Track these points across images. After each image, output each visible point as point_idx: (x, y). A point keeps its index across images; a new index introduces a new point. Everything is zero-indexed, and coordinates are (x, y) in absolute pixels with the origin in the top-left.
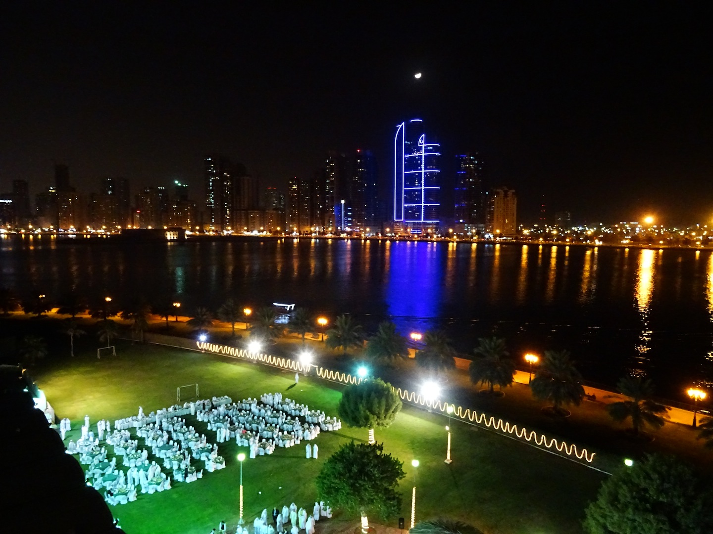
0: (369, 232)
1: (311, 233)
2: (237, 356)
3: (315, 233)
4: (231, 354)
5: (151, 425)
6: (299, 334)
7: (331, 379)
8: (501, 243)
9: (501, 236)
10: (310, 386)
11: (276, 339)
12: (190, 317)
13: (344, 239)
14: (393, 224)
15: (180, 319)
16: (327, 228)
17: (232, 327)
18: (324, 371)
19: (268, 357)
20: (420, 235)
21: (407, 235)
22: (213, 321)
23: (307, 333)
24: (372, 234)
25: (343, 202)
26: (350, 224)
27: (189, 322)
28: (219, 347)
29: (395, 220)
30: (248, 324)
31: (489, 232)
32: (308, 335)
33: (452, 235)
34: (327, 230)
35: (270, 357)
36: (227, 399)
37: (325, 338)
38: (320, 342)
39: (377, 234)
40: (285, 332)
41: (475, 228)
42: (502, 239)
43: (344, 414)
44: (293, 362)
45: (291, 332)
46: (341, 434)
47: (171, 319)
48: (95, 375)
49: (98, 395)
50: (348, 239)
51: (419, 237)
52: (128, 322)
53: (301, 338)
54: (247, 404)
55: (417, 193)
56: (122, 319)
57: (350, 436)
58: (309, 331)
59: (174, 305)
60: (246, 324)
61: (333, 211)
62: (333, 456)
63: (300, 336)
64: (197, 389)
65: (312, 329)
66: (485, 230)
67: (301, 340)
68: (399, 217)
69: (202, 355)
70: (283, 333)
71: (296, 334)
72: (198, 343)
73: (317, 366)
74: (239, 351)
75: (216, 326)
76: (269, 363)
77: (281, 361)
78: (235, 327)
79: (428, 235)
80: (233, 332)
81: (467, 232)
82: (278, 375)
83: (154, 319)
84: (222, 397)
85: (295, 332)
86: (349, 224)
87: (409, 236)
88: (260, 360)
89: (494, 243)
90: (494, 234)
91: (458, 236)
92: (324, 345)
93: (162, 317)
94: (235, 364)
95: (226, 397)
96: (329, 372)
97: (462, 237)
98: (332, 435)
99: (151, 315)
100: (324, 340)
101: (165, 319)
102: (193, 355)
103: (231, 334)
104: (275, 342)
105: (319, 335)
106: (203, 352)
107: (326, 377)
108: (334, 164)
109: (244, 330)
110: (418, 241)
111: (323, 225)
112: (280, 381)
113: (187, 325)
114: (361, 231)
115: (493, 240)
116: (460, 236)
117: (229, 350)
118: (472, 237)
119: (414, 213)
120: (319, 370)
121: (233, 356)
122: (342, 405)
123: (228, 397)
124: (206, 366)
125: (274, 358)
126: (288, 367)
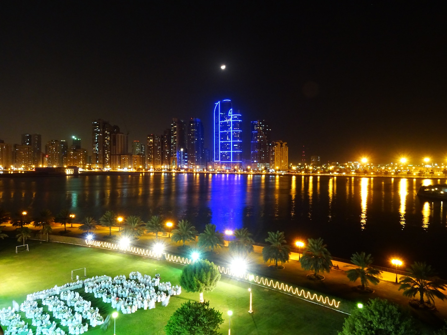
0: (199, 169)
1: (161, 169)
2: (112, 249)
3: (164, 169)
4: (109, 247)
5: (53, 297)
6: (154, 233)
7: (175, 262)
8: (280, 175)
9: (279, 170)
10: (161, 267)
11: (139, 237)
12: (81, 224)
13: (182, 173)
14: (213, 164)
15: (74, 225)
16: (172, 166)
17: (109, 229)
18: (170, 256)
19: (133, 249)
20: (230, 170)
21: (222, 170)
22: (97, 226)
23: (159, 233)
24: (200, 170)
25: (182, 150)
26: (187, 164)
27: (81, 228)
28: (100, 243)
29: (215, 161)
30: (120, 228)
31: (272, 168)
32: (159, 234)
33: (250, 170)
34: (172, 168)
35: (135, 248)
36: (105, 277)
37: (171, 235)
38: (168, 238)
39: (203, 170)
40: (145, 232)
41: (264, 166)
42: (280, 172)
43: (183, 284)
44: (150, 251)
45: (149, 232)
46: (182, 297)
47: (68, 225)
48: (13, 264)
49: (15, 278)
50: (185, 173)
51: (229, 171)
52: (38, 228)
53: (155, 236)
54: (119, 280)
55: (228, 144)
56: (34, 226)
57: (188, 298)
58: (160, 231)
59: (71, 216)
60: (119, 228)
61: (175, 156)
62: (177, 311)
63: (155, 234)
64: (85, 271)
65: (162, 229)
66: (270, 167)
67: (156, 237)
68: (217, 159)
69: (88, 249)
70: (144, 233)
71: (152, 233)
72: (86, 241)
73: (166, 254)
74: (114, 246)
75: (99, 230)
76: (134, 253)
77: (142, 251)
78: (111, 230)
79: (235, 170)
80: (110, 232)
81: (259, 168)
82: (139, 260)
83: (56, 226)
84: (102, 276)
85: (152, 232)
86: (185, 164)
87: (223, 171)
88: (128, 251)
89: (275, 175)
90: (275, 169)
91: (254, 171)
92: (170, 240)
93: (62, 224)
94: (111, 254)
95: (105, 276)
96: (174, 257)
97: (256, 171)
98: (175, 298)
99: (54, 223)
100: (170, 237)
101: (64, 226)
102: (83, 249)
103: (109, 234)
104: (138, 239)
105: (167, 233)
106: (89, 246)
107: (172, 261)
108: (176, 127)
109: (118, 232)
110: (229, 174)
111: (170, 164)
112: (141, 264)
113: (79, 229)
114: (193, 168)
115: (274, 173)
116: (255, 171)
117: (107, 245)
118: (262, 171)
119: (226, 156)
120: (167, 256)
121: (110, 248)
122: (183, 278)
123: (106, 276)
124: (91, 256)
125: (138, 249)
126: (147, 255)
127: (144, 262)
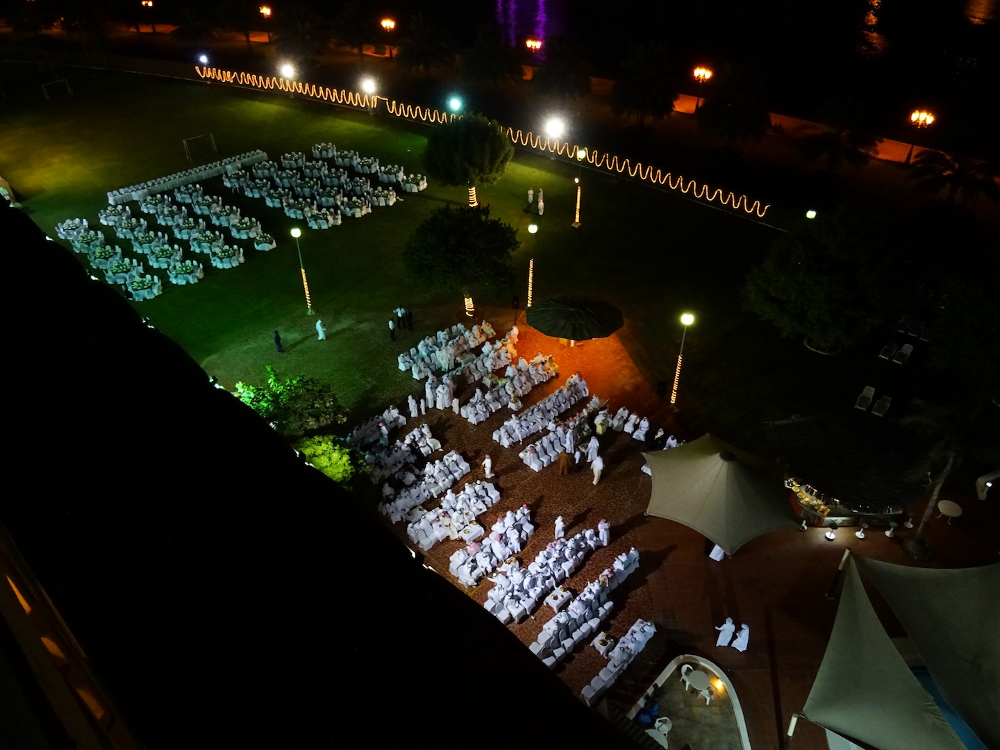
2: (262, 88)
4: (254, 85)
5: (159, 196)
6: (353, 48)
7: (410, 117)
11: (319, 58)
12: (174, 25)
15: (160, 28)
17: (245, 39)
19: (310, 87)
22: (213, 31)
23: (365, 46)
30: (271, 34)
32: (367, 49)
35: (314, 86)
37: (395, 52)
38: (387, 58)
44: (351, 93)
45: (340, 45)
46: (430, 194)
49: (66, 157)
52: (76, 36)
53: (357, 55)
54: (291, 160)
56: (65, 33)
57: (444, 198)
58: (368, 42)
60: (267, 34)
62: (422, 225)
63: (356, 51)
64: (213, 142)
67: (358, 58)
69: (208, 88)
70: (329, 47)
72: (197, 68)
73: (387, 99)
74: (264, 79)
75: (220, 39)
76: (314, 97)
77: (332, 93)
78: (251, 39)
80: (250, 48)
82: (329, 115)
83: (117, 31)
84: (253, 152)
85: (347, 45)
88: (299, 92)
92: (395, 65)
94: (261, 101)
95: (258, 151)
96: (406, 107)
98: (416, 198)
99: (109, 23)
100: (393, 56)
101: (135, 30)
102: (195, 89)
103: (247, 51)
104: (319, 63)
105: (385, 49)
109: (267, 44)
112: (334, 124)
113: (172, 38)
117: (250, 79)
121: (256, 87)
122: (429, 155)
124: (220, 105)
126: (344, 103)
127: (340, 120)
